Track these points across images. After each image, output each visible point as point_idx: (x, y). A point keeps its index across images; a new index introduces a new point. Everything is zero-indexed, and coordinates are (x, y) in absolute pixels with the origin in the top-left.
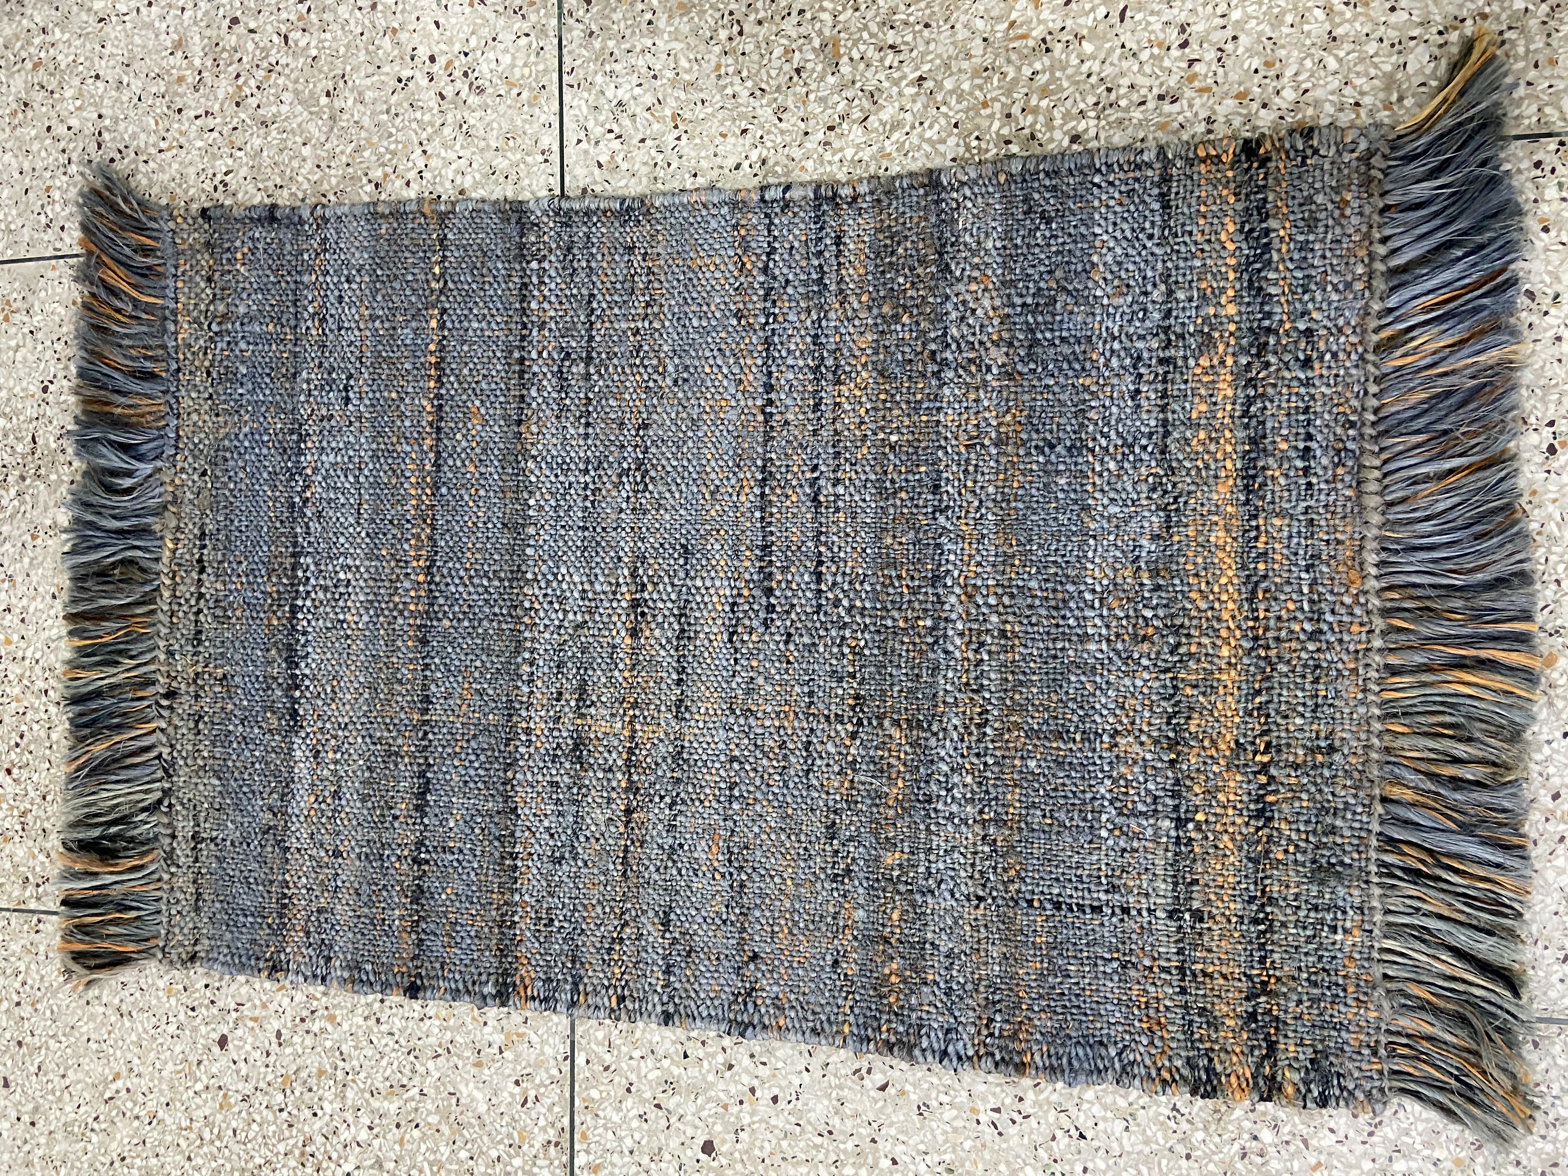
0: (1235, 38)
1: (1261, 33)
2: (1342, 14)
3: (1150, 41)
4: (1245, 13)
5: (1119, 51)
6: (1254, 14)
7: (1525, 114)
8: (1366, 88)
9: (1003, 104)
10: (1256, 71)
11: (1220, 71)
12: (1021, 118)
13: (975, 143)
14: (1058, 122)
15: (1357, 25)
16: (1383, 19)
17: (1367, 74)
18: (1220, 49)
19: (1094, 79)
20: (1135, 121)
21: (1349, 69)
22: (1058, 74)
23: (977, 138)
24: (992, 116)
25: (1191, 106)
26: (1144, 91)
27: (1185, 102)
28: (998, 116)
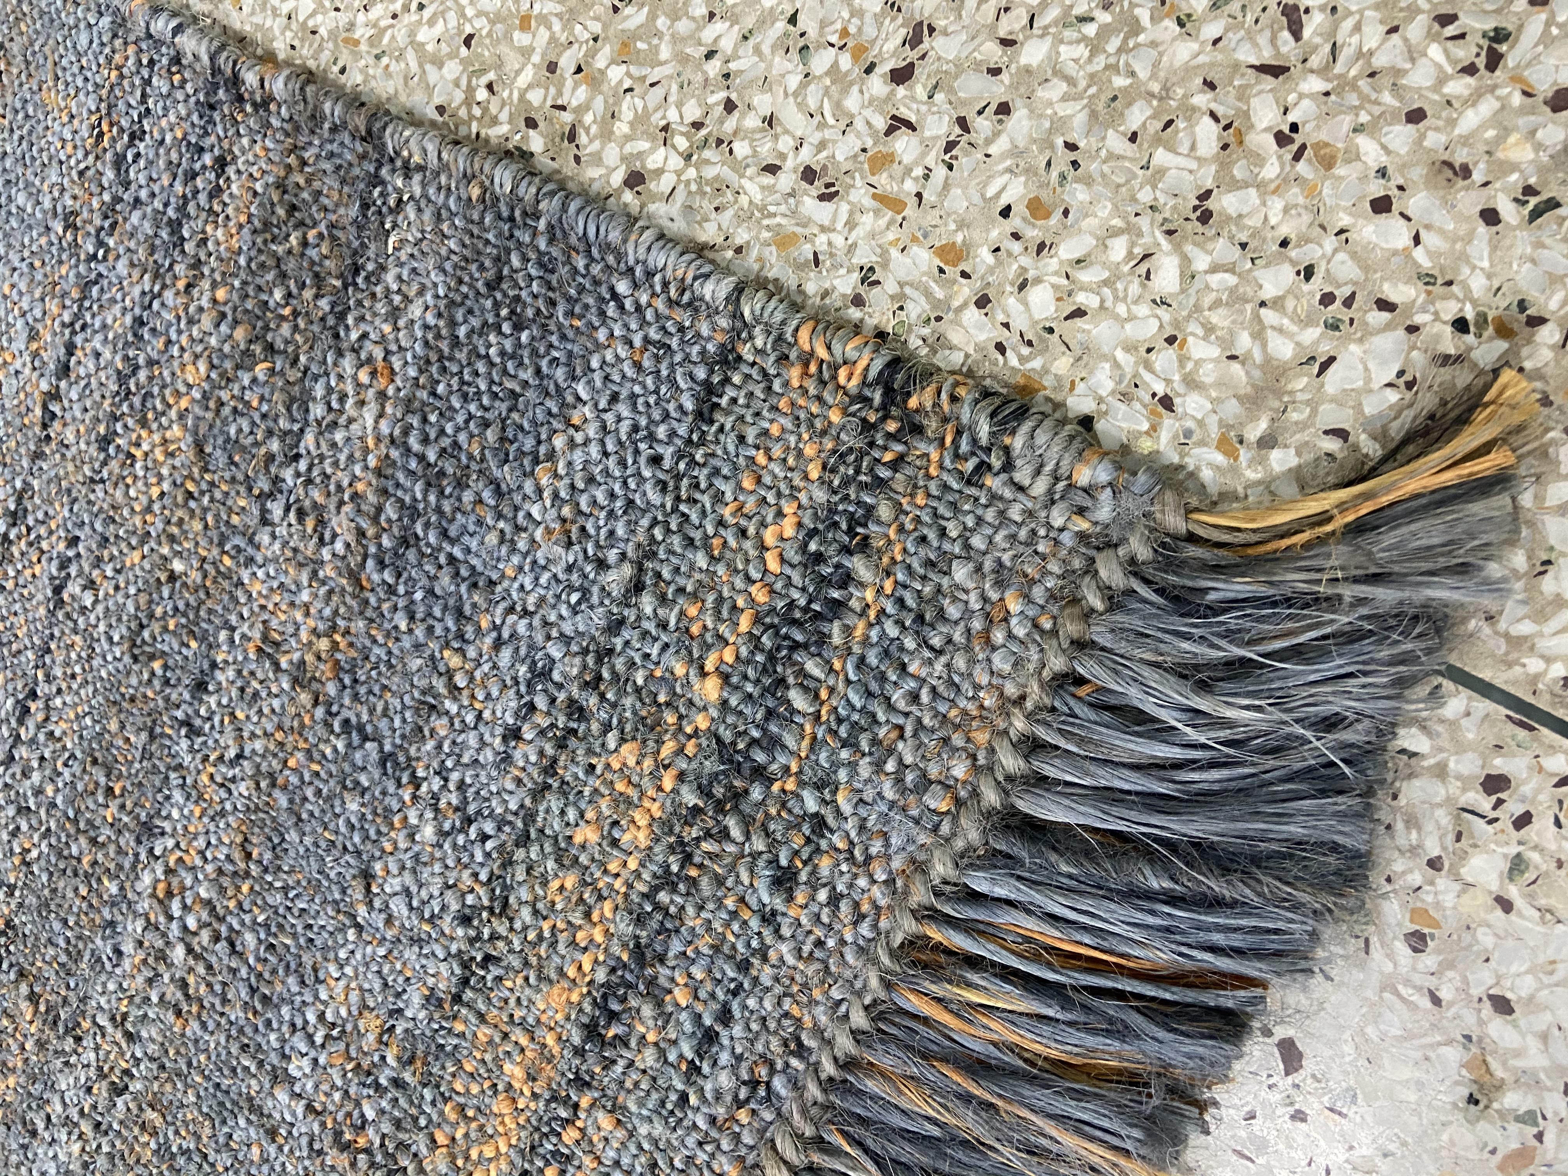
0: (1004, 109)
1: (1059, 124)
2: (1259, 160)
3: (845, 33)
4: (1053, 58)
5: (781, 25)
6: (1071, 69)
7: (1542, 644)
8: (1208, 374)
9: (553, 39)
10: (1006, 212)
11: (940, 172)
12: (569, 83)
13: (482, 94)
14: (621, 128)
15: (1277, 205)
16: (1345, 220)
17: (1227, 342)
18: (963, 123)
19: (714, 67)
20: (744, 200)
21: (1197, 308)
22: (662, 22)
23: (490, 87)
24: (526, 52)
25: (851, 224)
26: (786, 144)
27: (844, 208)
28: (536, 58)
